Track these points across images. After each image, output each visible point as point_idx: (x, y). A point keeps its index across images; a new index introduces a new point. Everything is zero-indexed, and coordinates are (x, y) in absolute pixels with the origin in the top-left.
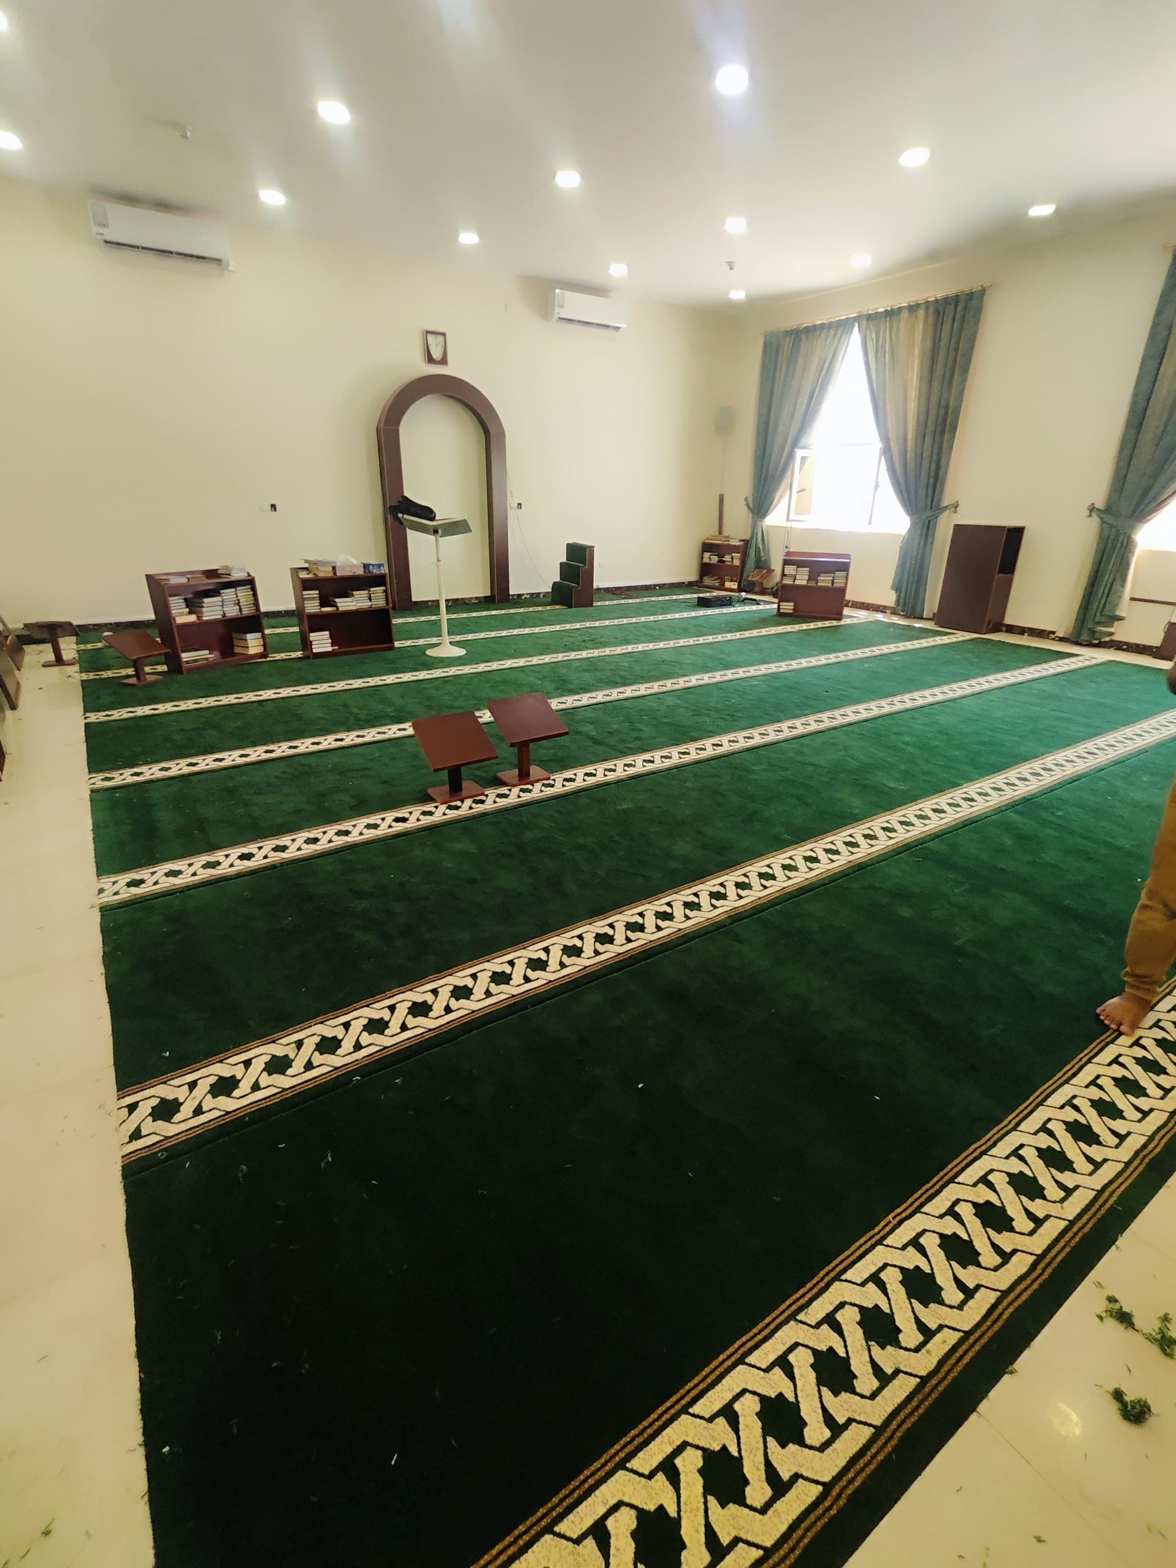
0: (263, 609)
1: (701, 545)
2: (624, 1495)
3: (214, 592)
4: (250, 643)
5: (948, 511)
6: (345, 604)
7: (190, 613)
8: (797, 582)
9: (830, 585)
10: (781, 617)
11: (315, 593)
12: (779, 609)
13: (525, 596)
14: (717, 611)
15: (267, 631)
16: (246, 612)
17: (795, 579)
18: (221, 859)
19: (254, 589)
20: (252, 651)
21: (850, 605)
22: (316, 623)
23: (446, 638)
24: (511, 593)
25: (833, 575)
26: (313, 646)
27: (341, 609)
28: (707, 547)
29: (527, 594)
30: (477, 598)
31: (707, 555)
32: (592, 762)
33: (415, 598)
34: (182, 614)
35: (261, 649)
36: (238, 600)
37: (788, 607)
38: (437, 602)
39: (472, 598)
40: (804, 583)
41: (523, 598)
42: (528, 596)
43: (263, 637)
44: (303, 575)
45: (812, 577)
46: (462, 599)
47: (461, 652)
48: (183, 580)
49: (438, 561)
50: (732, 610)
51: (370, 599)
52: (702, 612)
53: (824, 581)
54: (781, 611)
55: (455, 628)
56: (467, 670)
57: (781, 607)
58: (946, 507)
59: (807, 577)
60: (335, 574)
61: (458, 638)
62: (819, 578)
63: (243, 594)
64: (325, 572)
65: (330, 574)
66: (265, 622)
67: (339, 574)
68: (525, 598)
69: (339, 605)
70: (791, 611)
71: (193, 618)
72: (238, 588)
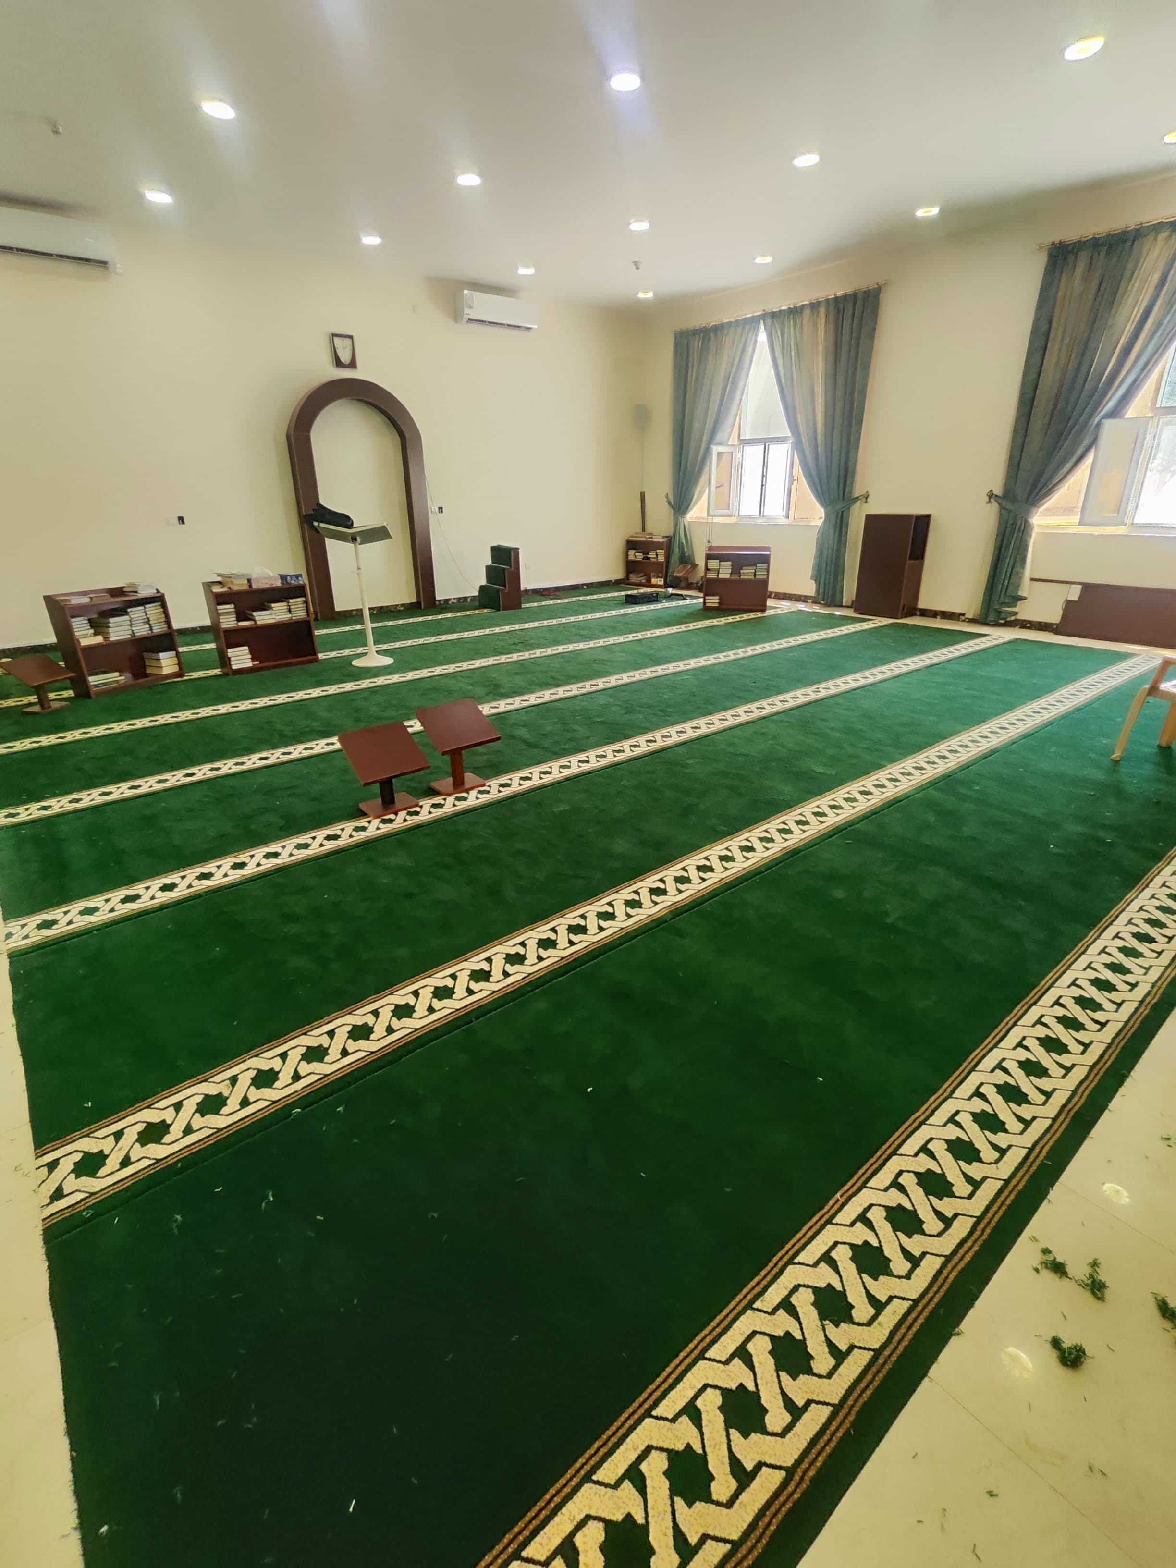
0: (176, 626)
1: (625, 543)
2: (590, 1509)
3: (121, 611)
4: (164, 663)
5: (859, 502)
6: (263, 618)
7: (96, 634)
8: (721, 576)
9: (753, 577)
10: (707, 612)
11: (230, 607)
12: (705, 603)
13: (452, 601)
14: (644, 608)
15: (181, 650)
16: (158, 629)
17: (718, 573)
18: (141, 892)
19: (164, 606)
20: (166, 671)
21: (773, 596)
22: (233, 638)
23: (372, 648)
24: (438, 598)
25: (754, 568)
26: (232, 663)
27: (259, 623)
28: (631, 545)
29: (454, 599)
30: (402, 605)
31: (632, 553)
32: (528, 766)
33: (338, 608)
34: (86, 636)
35: (176, 669)
36: (148, 618)
37: (713, 601)
38: (360, 611)
39: (397, 605)
40: (728, 576)
41: (450, 602)
42: (455, 601)
43: (178, 655)
44: (217, 589)
45: (736, 570)
46: (387, 606)
47: (389, 661)
48: (85, 600)
49: (359, 569)
50: (659, 606)
51: (290, 611)
52: (630, 610)
53: (747, 573)
54: (708, 605)
55: (381, 636)
56: (395, 678)
57: (707, 601)
58: (857, 498)
59: (730, 571)
60: (250, 586)
61: (385, 647)
62: (742, 571)
63: (153, 610)
64: (239, 585)
65: (246, 587)
66: (178, 639)
67: (255, 586)
68: (453, 603)
69: (257, 618)
70: (717, 605)
71: (99, 639)
72: (147, 606)
